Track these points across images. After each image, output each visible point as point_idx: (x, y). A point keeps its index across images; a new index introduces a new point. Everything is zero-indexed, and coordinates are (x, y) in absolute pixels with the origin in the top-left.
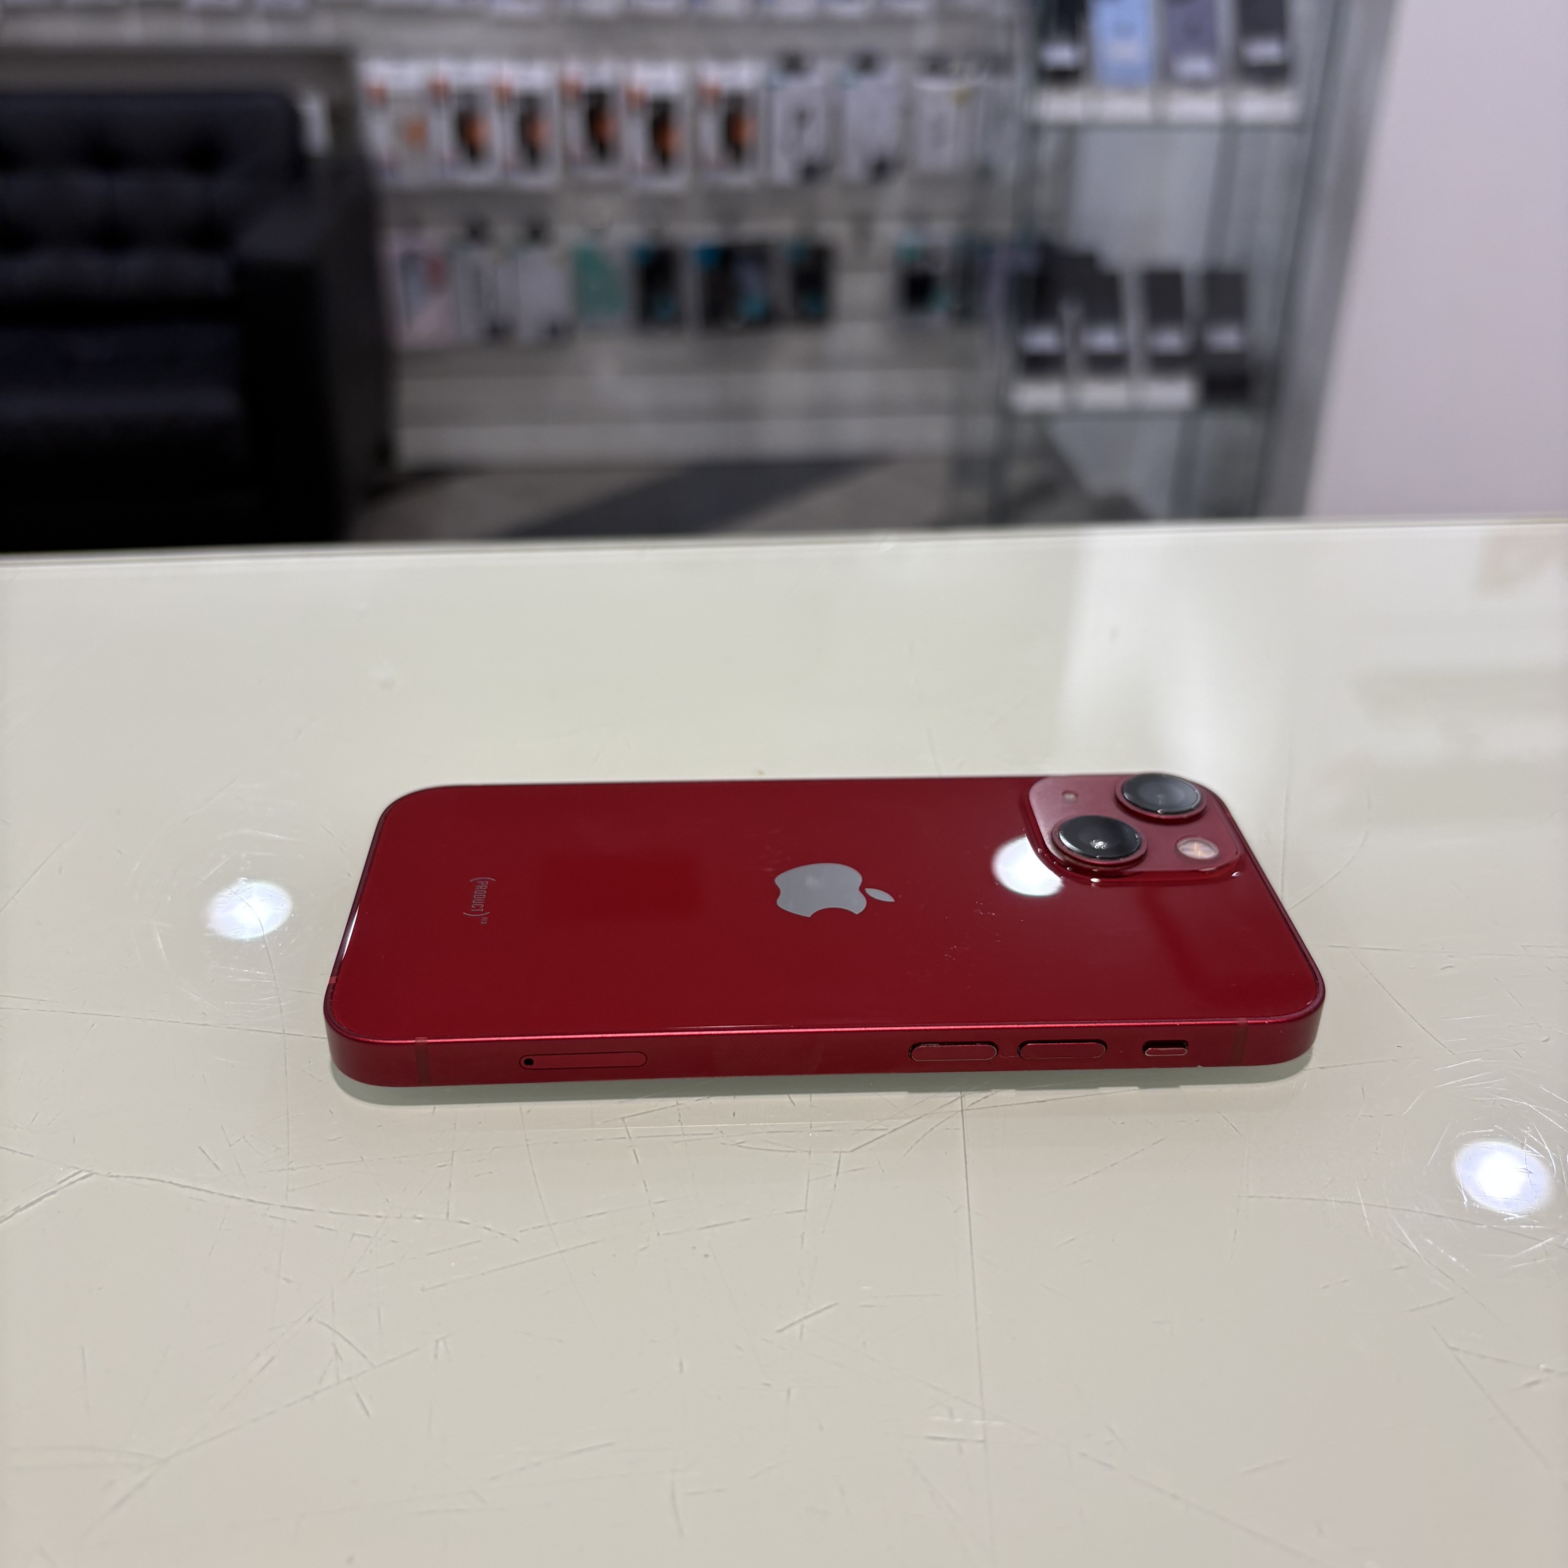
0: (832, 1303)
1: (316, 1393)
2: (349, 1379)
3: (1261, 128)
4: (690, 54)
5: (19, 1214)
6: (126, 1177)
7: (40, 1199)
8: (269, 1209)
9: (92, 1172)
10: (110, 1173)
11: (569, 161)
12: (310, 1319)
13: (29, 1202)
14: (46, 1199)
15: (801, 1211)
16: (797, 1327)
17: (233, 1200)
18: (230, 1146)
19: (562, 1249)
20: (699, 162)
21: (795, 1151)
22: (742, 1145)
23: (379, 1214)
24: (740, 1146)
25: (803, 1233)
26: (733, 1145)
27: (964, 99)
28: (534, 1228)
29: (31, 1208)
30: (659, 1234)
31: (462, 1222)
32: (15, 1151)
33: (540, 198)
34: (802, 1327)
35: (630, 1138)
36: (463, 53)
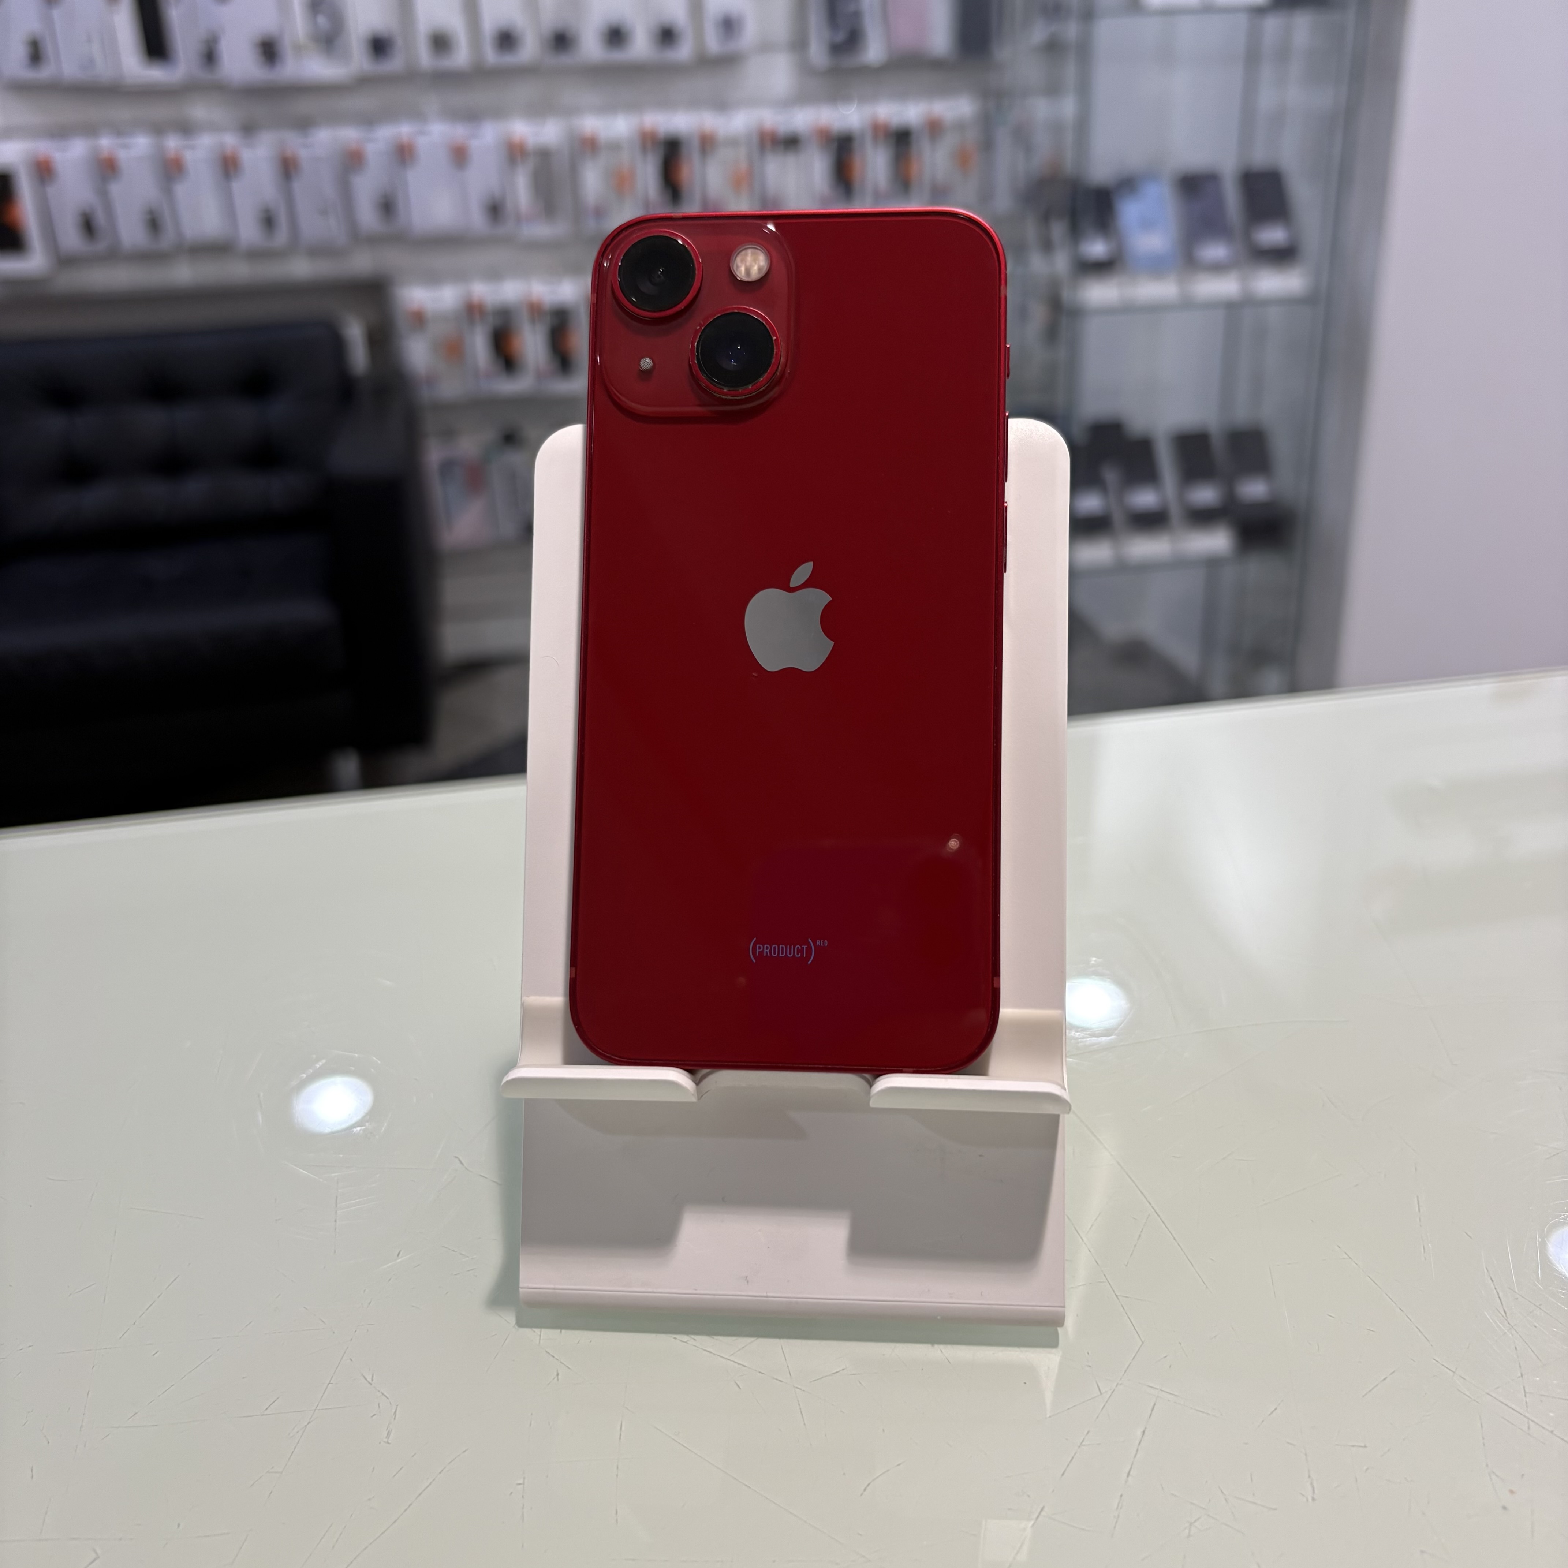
36: (494, 275)
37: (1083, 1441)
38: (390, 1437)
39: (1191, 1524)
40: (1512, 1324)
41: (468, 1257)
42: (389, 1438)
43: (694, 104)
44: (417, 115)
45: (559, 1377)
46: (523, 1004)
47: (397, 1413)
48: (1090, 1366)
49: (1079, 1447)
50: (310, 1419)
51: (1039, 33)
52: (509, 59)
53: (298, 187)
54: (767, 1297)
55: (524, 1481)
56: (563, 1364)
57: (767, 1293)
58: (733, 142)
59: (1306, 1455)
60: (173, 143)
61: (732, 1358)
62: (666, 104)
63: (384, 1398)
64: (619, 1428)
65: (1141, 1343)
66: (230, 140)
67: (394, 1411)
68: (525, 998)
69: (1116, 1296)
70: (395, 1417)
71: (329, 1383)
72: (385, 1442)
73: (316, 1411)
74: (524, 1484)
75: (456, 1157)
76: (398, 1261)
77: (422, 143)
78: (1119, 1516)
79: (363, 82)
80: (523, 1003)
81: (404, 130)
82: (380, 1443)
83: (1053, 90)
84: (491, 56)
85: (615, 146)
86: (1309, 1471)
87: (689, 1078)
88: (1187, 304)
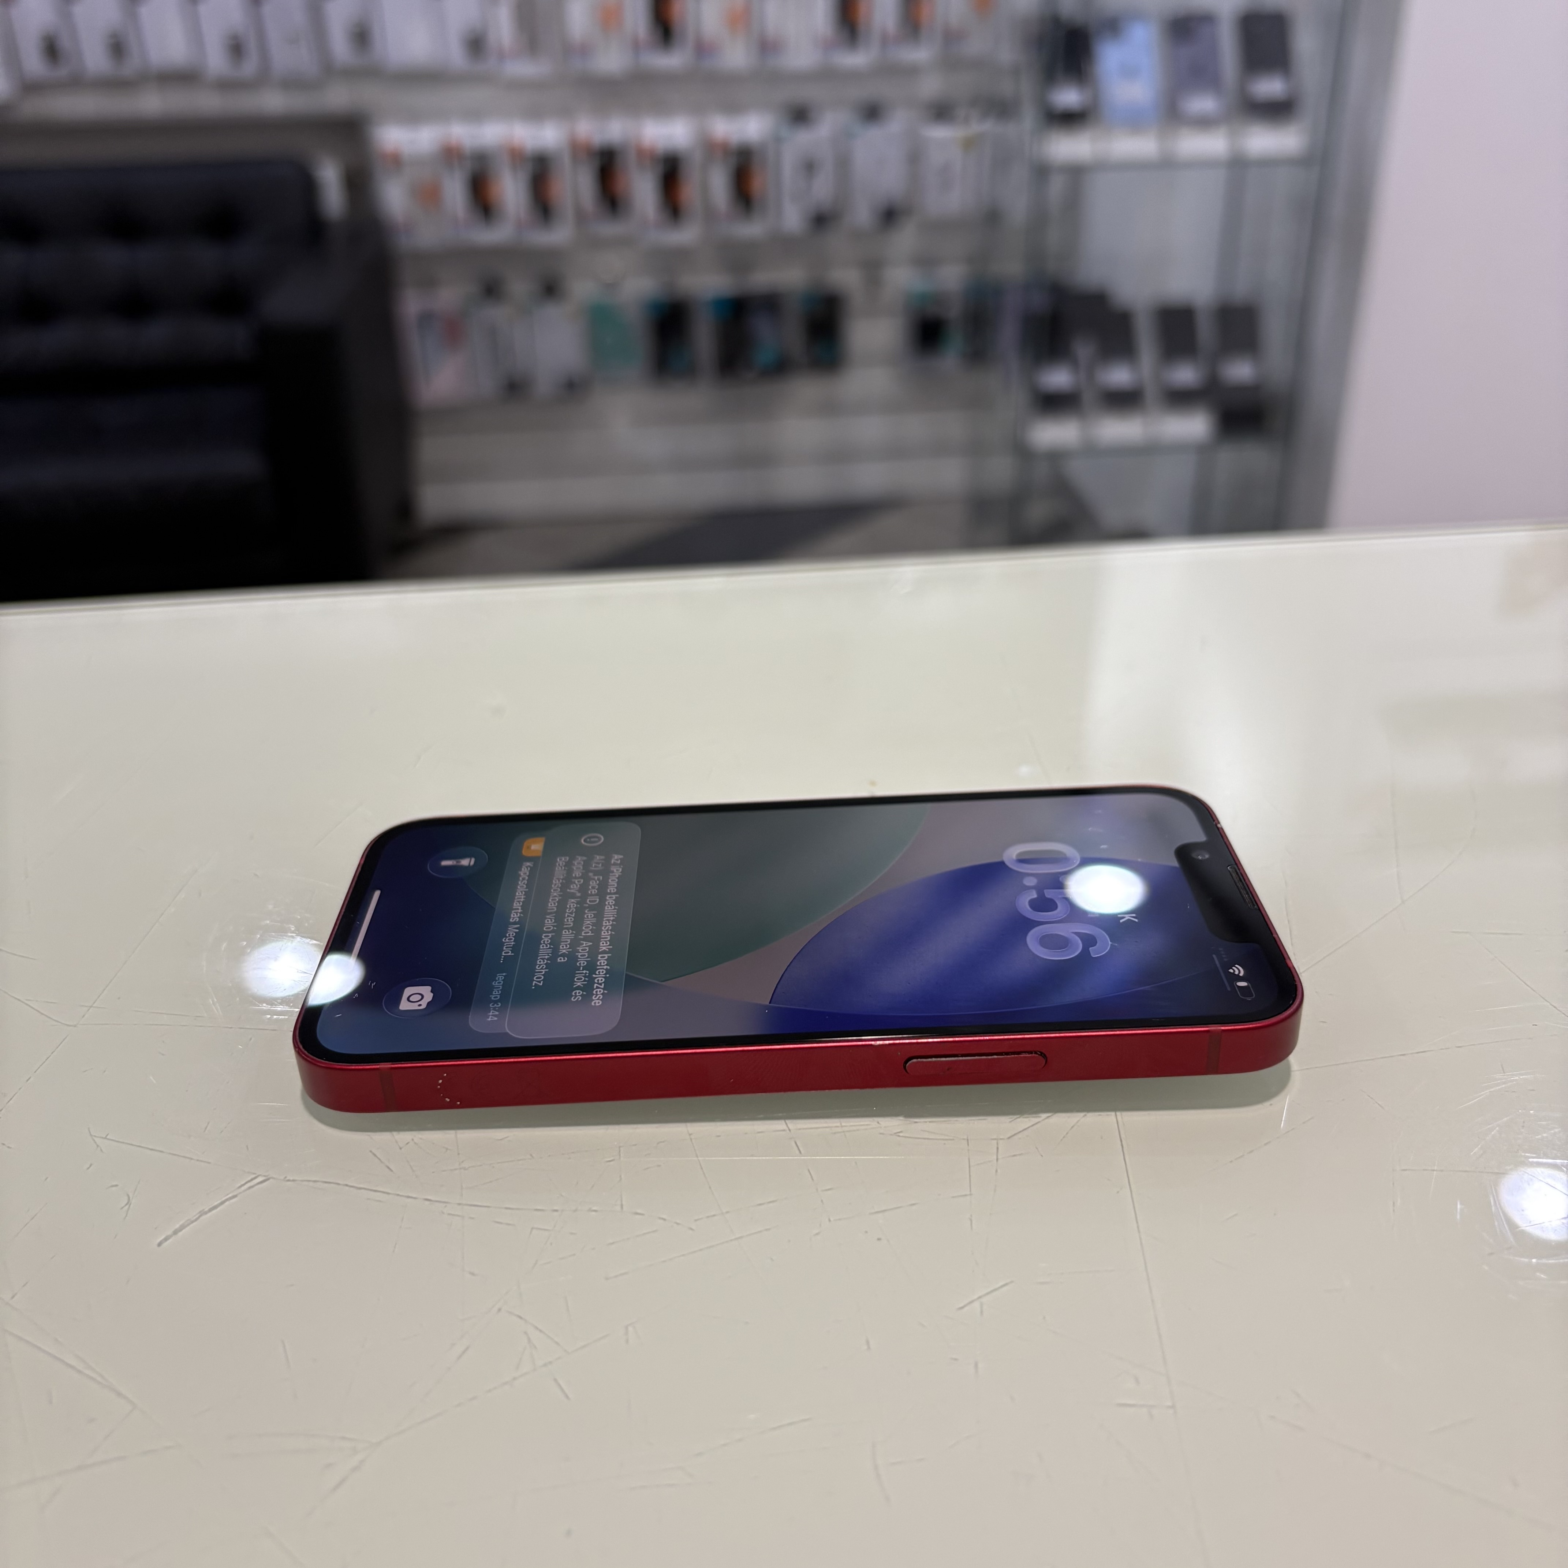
0: (1008, 1281)
1: (515, 1379)
2: (545, 1365)
3: (1268, 163)
4: (698, 109)
5: (204, 1217)
6: (302, 1181)
7: (222, 1203)
8: (446, 1206)
9: (269, 1177)
10: (286, 1177)
11: (581, 218)
12: (499, 1310)
13: (211, 1207)
14: (227, 1203)
15: (966, 1195)
16: (976, 1305)
17: (410, 1200)
18: (401, 1149)
19: (738, 1236)
20: (710, 215)
21: (953, 1140)
22: (901, 1134)
23: (555, 1208)
24: (899, 1136)
25: (971, 1216)
26: (891, 1135)
27: (969, 144)
28: (708, 1217)
29: (214, 1212)
30: (830, 1220)
31: (637, 1214)
32: (192, 1159)
33: (553, 254)
34: (982, 1305)
35: (790, 1130)
36: (474, 116)
53: (267, 11)
88: (1166, 163)
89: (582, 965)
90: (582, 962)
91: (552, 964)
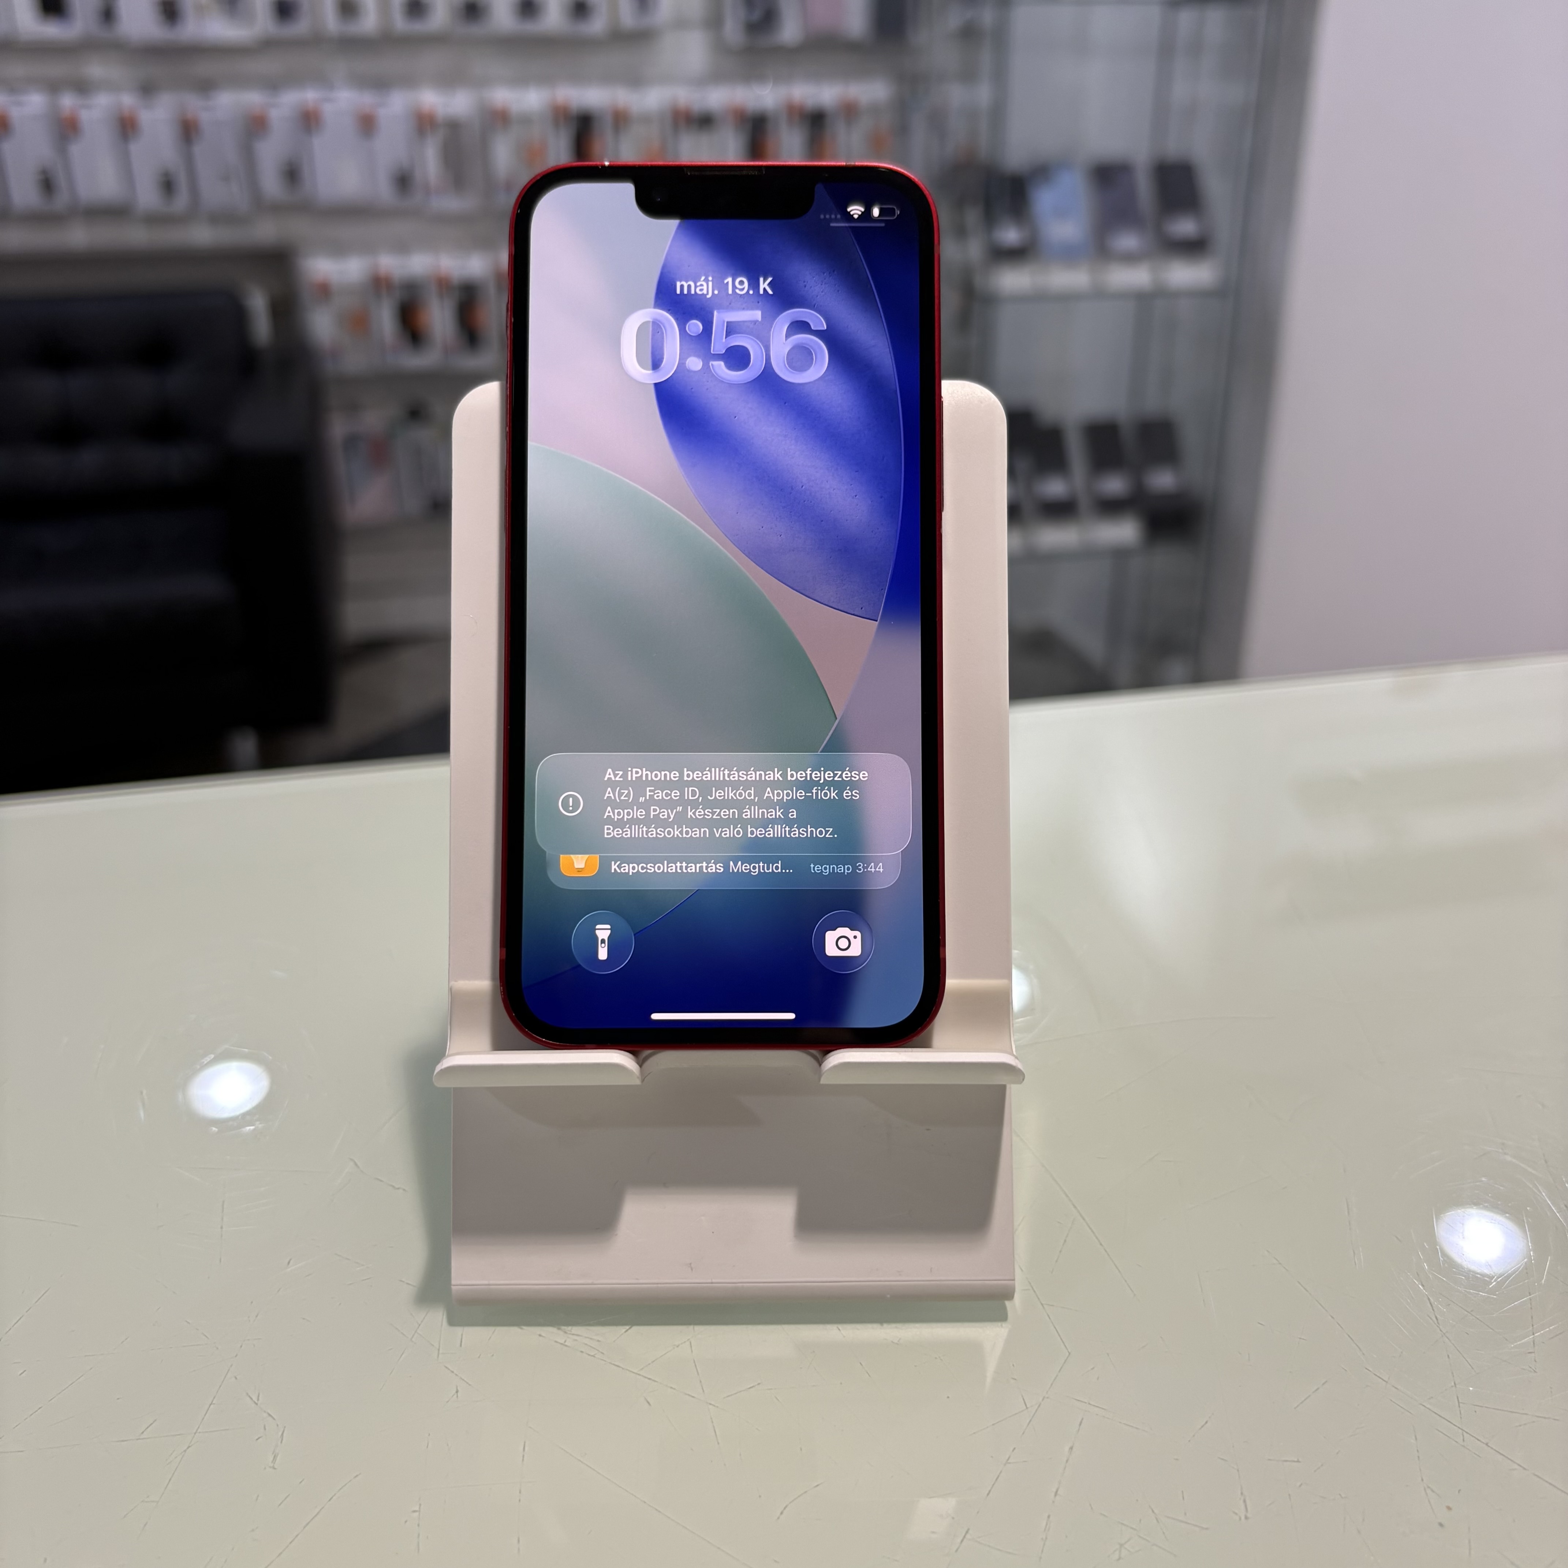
33: (478, 378)
36: (402, 247)
37: (1008, 1459)
38: (277, 1461)
39: (1121, 1545)
40: (1444, 1332)
41: (363, 1265)
42: (274, 1463)
43: (608, 79)
44: (322, 80)
45: (459, 1394)
46: (451, 989)
47: (285, 1435)
48: (1015, 1379)
49: (1005, 1465)
50: (190, 1443)
51: (954, 19)
52: (418, 27)
53: (198, 150)
54: (712, 1283)
55: (420, 1508)
56: (463, 1380)
57: (712, 1280)
58: (646, 119)
59: (1238, 1470)
60: (68, 101)
61: (641, 1373)
62: (579, 79)
63: (270, 1418)
64: (522, 1448)
65: (1068, 1354)
66: (128, 100)
67: (280, 1433)
68: (452, 983)
69: (1042, 1304)
70: (282, 1439)
71: (211, 1404)
72: (270, 1467)
73: (197, 1434)
74: (420, 1511)
75: (352, 1160)
76: (289, 1269)
77: (328, 110)
78: (1046, 1538)
79: (267, 45)
80: (451, 987)
81: (310, 96)
82: (265, 1468)
83: (968, 75)
84: (400, 23)
85: (526, 120)
86: (1242, 1488)
87: (633, 1060)
88: (1099, 294)
89: (804, 794)
90: (800, 794)
91: (801, 823)
